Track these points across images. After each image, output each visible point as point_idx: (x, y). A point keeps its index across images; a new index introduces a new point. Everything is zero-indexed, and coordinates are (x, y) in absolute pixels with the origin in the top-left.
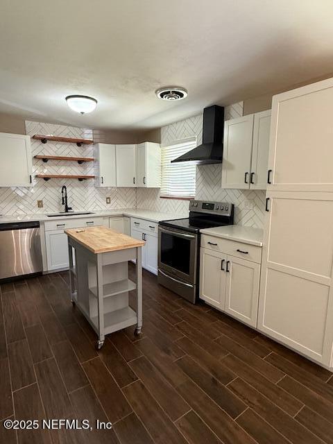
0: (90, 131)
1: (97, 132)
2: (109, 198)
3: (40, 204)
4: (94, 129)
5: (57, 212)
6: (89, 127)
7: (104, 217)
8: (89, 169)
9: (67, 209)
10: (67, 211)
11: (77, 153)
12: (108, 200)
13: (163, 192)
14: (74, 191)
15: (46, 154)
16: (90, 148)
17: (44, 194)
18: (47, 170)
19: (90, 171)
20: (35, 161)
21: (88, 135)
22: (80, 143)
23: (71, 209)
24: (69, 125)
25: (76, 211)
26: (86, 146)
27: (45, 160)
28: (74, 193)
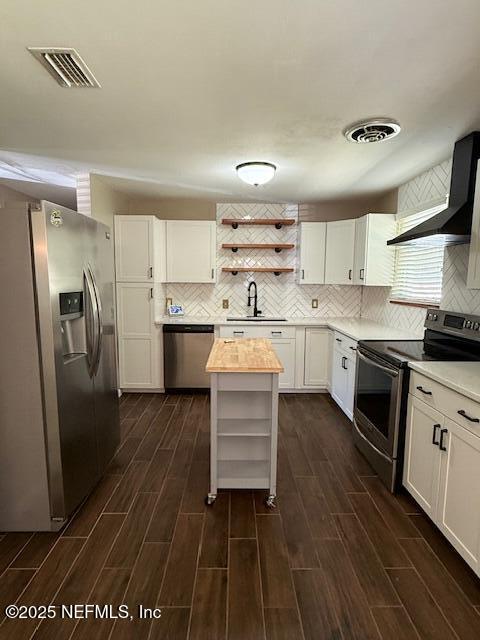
0: (295, 207)
1: (305, 207)
2: (316, 300)
3: (226, 304)
4: (300, 203)
5: (244, 316)
6: (292, 201)
7: (297, 327)
8: (289, 259)
9: (256, 312)
10: (255, 316)
11: (274, 238)
12: (315, 303)
13: (395, 294)
14: (267, 289)
15: (238, 242)
16: (292, 231)
17: (230, 293)
18: (237, 262)
19: (290, 262)
20: (224, 251)
21: (291, 212)
22: (278, 225)
23: (260, 312)
24: (265, 202)
25: (268, 316)
26: (288, 228)
27: (235, 250)
28: (267, 291)
